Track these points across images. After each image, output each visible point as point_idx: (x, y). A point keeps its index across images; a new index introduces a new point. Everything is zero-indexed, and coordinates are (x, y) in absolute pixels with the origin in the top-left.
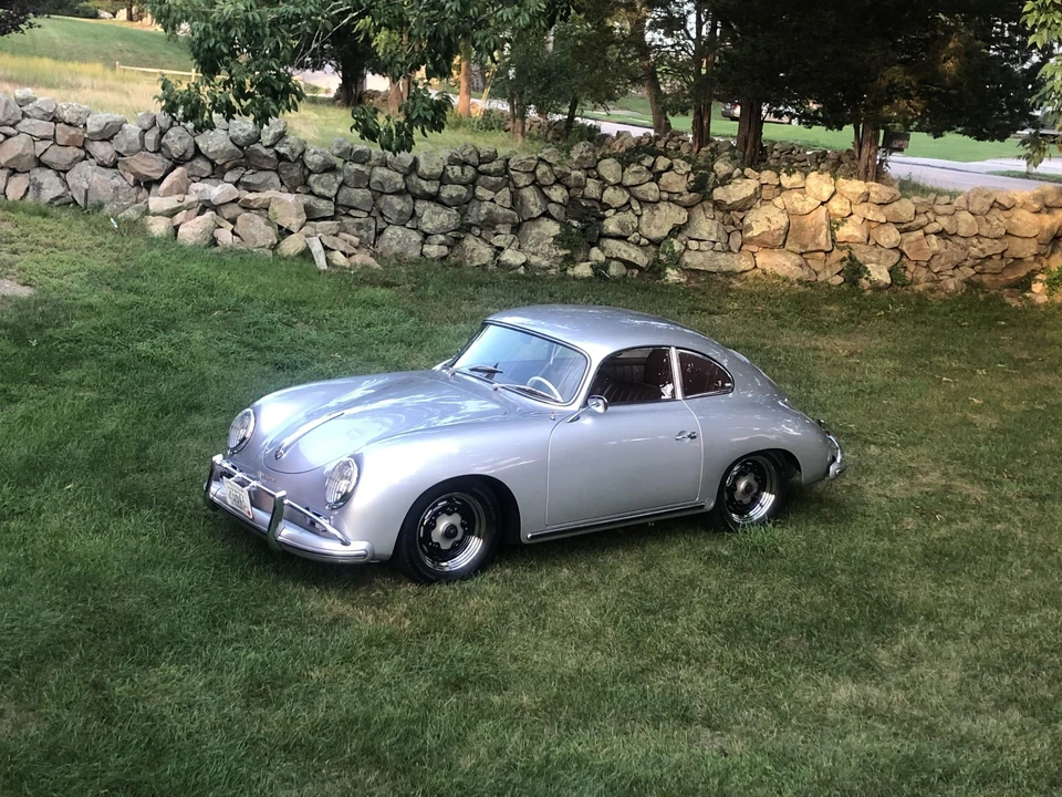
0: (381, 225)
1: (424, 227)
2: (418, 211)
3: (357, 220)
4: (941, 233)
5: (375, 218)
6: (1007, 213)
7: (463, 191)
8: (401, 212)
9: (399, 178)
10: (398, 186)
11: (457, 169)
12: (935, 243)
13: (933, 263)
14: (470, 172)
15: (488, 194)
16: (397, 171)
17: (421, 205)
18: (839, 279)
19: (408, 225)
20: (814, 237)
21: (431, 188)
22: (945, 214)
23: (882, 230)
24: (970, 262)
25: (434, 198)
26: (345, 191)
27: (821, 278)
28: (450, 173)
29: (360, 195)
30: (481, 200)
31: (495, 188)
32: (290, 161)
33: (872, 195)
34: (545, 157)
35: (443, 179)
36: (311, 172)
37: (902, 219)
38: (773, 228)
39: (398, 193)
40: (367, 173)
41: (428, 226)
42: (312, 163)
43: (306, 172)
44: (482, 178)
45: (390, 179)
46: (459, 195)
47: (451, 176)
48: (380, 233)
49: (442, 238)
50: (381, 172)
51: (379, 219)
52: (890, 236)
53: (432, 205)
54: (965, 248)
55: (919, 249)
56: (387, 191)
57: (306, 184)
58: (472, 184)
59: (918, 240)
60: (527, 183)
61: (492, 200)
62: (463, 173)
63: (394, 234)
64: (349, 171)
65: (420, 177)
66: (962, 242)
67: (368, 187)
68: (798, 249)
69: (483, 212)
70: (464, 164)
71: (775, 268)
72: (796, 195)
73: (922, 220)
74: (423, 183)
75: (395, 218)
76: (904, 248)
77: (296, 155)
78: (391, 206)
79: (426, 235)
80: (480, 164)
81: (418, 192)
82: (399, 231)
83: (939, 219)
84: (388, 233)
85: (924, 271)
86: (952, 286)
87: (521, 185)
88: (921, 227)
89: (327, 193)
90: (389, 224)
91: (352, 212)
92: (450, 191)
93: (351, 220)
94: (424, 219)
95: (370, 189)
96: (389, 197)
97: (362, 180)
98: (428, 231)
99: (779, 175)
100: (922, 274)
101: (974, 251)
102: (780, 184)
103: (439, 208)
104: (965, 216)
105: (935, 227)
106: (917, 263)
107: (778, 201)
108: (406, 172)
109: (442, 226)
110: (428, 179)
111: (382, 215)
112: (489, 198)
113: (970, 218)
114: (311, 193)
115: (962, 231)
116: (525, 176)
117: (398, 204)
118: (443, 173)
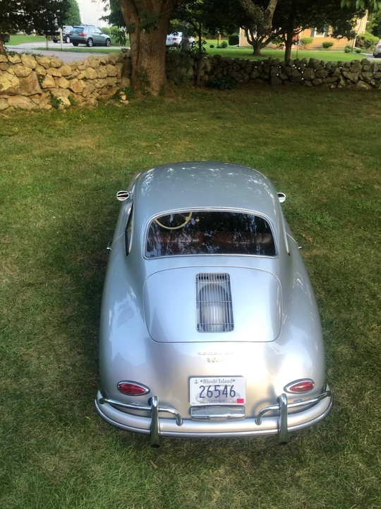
4: (85, 79)
6: (105, 67)
12: (83, 84)
13: (84, 93)
18: (50, 106)
20: (33, 87)
22: (83, 70)
23: (60, 80)
24: (97, 90)
27: (41, 107)
33: (52, 63)
37: (68, 74)
38: (14, 85)
52: (64, 83)
54: (94, 84)
55: (77, 87)
59: (76, 83)
66: (91, 81)
68: (27, 94)
71: (19, 105)
72: (19, 67)
73: (75, 73)
76: (72, 88)
83: (82, 72)
85: (81, 97)
86: (93, 102)
88: (76, 77)
99: (7, 57)
100: (80, 98)
101: (98, 85)
102: (9, 61)
104: (90, 69)
105: (81, 76)
106: (77, 94)
107: (11, 70)
113: (94, 71)
115: (91, 77)
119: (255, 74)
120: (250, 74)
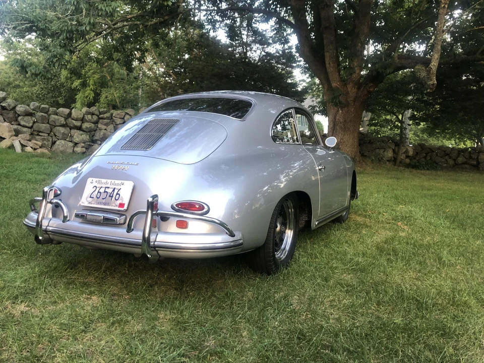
0: (54, 139)
1: (75, 141)
2: (72, 134)
3: (43, 137)
5: (52, 137)
7: (93, 125)
8: (64, 134)
9: (63, 119)
10: (62, 123)
11: (90, 116)
14: (95, 118)
15: (104, 127)
16: (62, 116)
17: (73, 131)
19: (67, 140)
21: (78, 124)
25: (79, 128)
26: (36, 125)
28: (86, 118)
29: (44, 126)
30: (100, 129)
31: (107, 125)
32: (7, 110)
34: (128, 112)
35: (83, 120)
36: (19, 115)
39: (63, 126)
40: (47, 116)
41: (76, 140)
42: (19, 111)
43: (17, 115)
44: (101, 121)
45: (58, 119)
46: (90, 127)
47: (87, 119)
48: (54, 143)
49: (83, 145)
50: (53, 117)
51: (54, 137)
53: (78, 131)
56: (57, 125)
57: (17, 120)
58: (96, 123)
60: (121, 123)
61: (106, 129)
62: (92, 118)
63: (60, 144)
64: (39, 115)
65: (73, 119)
67: (48, 123)
69: (102, 134)
70: (93, 114)
74: (74, 121)
75: (61, 136)
77: (11, 107)
78: (59, 131)
79: (76, 144)
80: (100, 114)
81: (72, 126)
82: (63, 142)
84: (58, 142)
87: (118, 123)
89: (27, 125)
90: (58, 139)
91: (40, 134)
92: (86, 125)
93: (39, 137)
94: (75, 137)
95: (49, 124)
96: (58, 128)
97: (45, 120)
98: (76, 142)
103: (81, 132)
108: (66, 116)
109: (83, 140)
110: (76, 120)
111: (55, 136)
112: (104, 128)
114: (19, 125)
116: (120, 120)
117: (62, 130)
118: (83, 118)
119: (461, 160)
120: (455, 160)
